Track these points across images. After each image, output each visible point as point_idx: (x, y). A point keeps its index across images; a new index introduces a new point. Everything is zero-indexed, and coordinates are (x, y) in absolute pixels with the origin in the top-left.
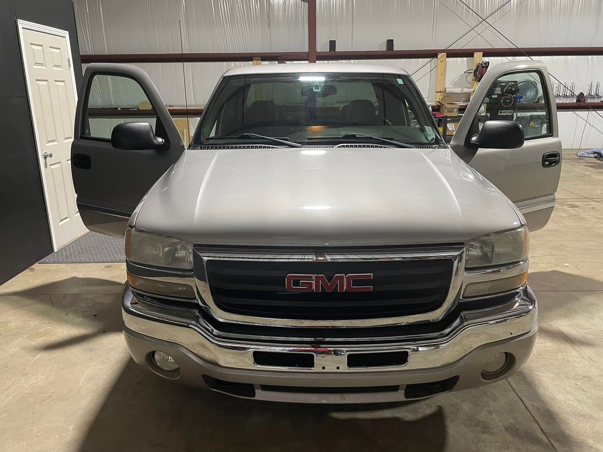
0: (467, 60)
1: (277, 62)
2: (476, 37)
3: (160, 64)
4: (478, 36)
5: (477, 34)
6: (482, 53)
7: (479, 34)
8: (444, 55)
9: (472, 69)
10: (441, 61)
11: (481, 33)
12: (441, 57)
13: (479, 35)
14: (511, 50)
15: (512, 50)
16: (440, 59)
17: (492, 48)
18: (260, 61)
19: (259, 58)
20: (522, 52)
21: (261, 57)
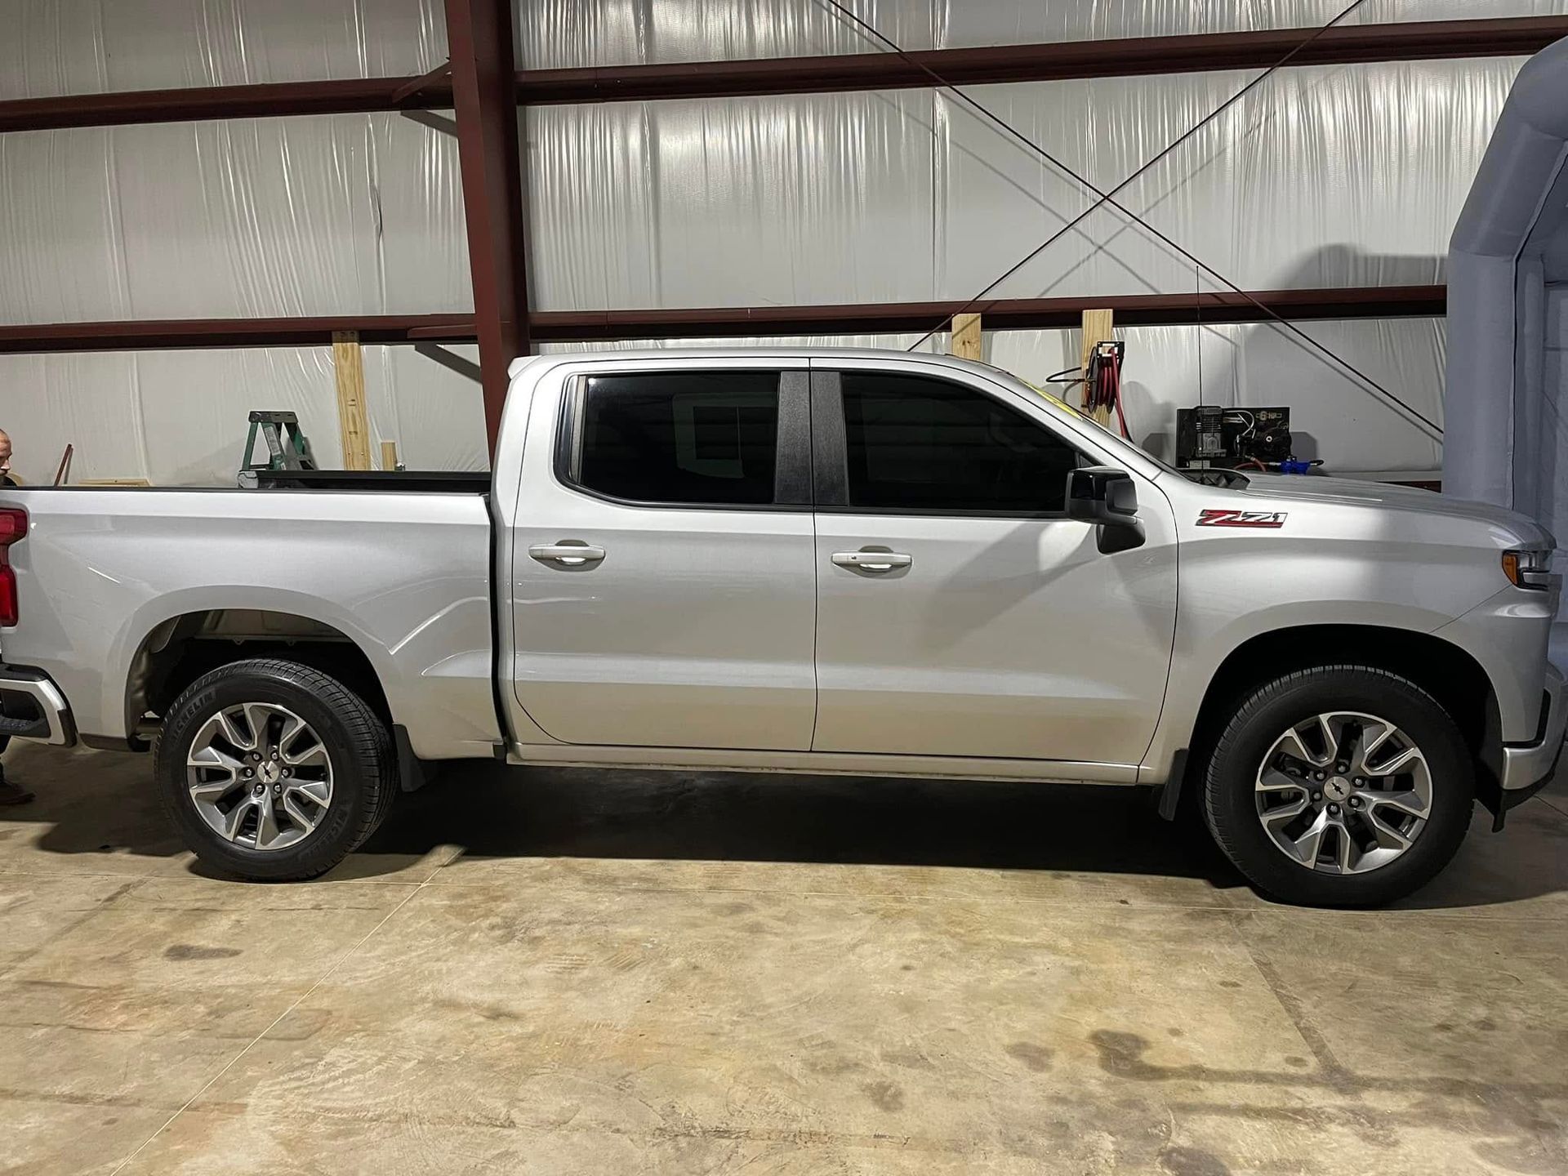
0: (1065, 338)
1: (413, 346)
2: (1089, 257)
3: (42, 357)
4: (1096, 252)
5: (1094, 249)
6: (1111, 310)
7: (1100, 248)
8: (974, 321)
9: (1080, 368)
10: (964, 343)
11: (1106, 243)
12: (963, 329)
13: (1100, 252)
14: (1219, 302)
15: (1221, 300)
16: (960, 335)
17: (1153, 293)
18: (356, 344)
19: (356, 335)
20: (1258, 307)
21: (361, 332)
